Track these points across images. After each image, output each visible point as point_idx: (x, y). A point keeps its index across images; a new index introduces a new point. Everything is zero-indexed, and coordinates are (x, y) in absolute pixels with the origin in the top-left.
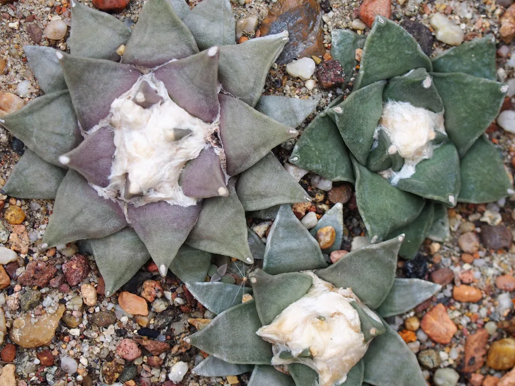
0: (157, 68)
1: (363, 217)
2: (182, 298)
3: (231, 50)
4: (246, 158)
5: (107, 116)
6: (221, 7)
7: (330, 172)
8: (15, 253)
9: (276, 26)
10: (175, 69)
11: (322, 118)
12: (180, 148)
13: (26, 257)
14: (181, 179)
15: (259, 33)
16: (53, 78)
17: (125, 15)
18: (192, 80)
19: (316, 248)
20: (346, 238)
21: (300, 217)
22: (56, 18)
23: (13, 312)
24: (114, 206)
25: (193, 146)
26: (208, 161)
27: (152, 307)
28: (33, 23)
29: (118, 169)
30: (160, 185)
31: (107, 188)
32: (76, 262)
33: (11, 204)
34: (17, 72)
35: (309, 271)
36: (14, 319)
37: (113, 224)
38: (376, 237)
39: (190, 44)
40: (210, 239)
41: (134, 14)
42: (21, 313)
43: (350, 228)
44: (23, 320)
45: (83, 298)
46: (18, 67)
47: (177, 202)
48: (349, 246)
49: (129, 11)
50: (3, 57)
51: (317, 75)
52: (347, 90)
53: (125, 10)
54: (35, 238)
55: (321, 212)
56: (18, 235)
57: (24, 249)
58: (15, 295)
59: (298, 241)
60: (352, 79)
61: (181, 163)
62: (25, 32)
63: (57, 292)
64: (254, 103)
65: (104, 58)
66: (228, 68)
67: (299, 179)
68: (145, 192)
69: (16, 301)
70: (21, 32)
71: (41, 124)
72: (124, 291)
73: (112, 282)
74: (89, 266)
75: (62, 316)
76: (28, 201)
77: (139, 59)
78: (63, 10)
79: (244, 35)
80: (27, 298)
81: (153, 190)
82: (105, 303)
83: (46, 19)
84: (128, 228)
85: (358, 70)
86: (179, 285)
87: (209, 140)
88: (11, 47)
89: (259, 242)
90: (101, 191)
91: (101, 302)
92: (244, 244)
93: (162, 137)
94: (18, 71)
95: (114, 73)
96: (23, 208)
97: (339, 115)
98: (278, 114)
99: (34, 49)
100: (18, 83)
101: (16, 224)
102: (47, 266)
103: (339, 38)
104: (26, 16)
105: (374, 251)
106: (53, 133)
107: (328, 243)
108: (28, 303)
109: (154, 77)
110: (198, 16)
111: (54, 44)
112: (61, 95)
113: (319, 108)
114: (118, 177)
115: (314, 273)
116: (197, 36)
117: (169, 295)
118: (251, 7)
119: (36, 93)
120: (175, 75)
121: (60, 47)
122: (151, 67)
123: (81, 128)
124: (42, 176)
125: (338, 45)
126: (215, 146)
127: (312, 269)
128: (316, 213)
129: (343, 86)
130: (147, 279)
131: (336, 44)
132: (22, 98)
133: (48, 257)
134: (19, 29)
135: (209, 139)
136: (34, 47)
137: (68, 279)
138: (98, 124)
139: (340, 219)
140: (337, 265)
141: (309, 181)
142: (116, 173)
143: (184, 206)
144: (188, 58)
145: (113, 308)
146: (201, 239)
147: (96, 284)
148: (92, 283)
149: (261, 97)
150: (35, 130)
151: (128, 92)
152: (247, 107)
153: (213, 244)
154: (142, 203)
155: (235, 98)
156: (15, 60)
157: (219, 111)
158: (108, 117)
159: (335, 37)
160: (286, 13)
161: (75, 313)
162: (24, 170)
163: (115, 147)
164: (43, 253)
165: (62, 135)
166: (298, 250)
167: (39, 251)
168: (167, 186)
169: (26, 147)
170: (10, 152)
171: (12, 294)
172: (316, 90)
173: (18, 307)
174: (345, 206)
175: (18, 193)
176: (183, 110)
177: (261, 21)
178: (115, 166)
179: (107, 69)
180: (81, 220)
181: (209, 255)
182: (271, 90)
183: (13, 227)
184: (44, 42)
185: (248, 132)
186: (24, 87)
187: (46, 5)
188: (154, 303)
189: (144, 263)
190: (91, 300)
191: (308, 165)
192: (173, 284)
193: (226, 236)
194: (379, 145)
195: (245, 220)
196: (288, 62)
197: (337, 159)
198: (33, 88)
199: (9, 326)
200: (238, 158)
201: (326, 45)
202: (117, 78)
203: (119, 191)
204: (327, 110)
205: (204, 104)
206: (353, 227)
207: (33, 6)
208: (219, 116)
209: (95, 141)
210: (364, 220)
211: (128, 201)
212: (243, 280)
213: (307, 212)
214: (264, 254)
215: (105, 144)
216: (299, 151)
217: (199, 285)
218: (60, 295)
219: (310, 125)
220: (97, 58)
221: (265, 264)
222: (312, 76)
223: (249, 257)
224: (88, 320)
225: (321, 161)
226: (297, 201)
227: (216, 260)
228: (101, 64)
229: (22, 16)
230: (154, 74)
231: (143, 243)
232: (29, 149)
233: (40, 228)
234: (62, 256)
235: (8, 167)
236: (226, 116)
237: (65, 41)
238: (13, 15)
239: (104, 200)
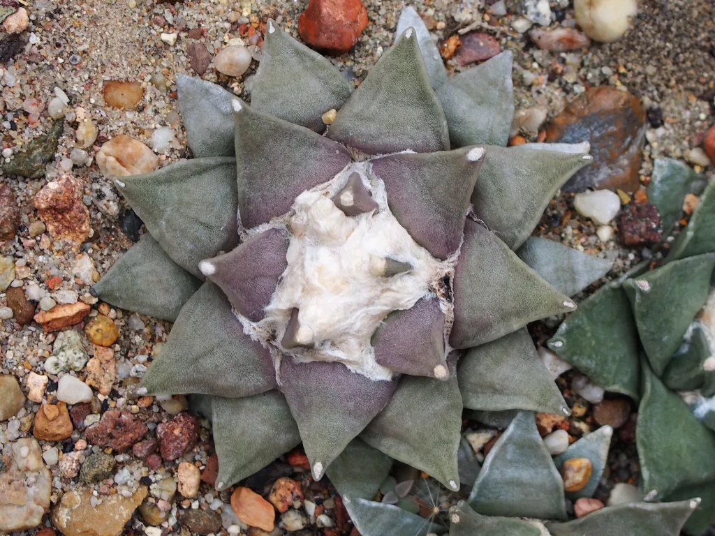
0: (379, 156)
1: (641, 456)
2: (330, 516)
3: (499, 154)
4: (485, 327)
5: (285, 212)
6: (497, 85)
7: (605, 375)
8: (90, 389)
9: (573, 130)
10: (408, 165)
11: (614, 290)
12: (388, 290)
13: (106, 400)
14: (377, 337)
15: (544, 136)
16: (213, 134)
17: (345, 62)
18: (430, 189)
19: (557, 489)
20: (604, 482)
21: (544, 433)
22: (237, 42)
23: (65, 480)
24: (262, 352)
25: (408, 291)
26: (427, 319)
27: (281, 520)
28: (199, 42)
29: (283, 300)
30: (342, 338)
31: (259, 323)
32: (181, 425)
33: (100, 313)
34: (156, 112)
35: (538, 520)
36: (64, 492)
37: (255, 380)
38: (654, 492)
39: (438, 132)
40: (400, 438)
41: (358, 63)
42: (78, 484)
43: (614, 467)
44: (79, 497)
45: (177, 483)
46: (160, 104)
47: (363, 370)
48: (606, 495)
49: (352, 58)
50: (140, 84)
51: (620, 221)
52: (659, 255)
53: (346, 54)
54: (126, 374)
55: (576, 433)
56: (101, 363)
57: (106, 388)
58: (74, 455)
59: (532, 472)
60: (670, 239)
61: (383, 313)
62: (183, 52)
63: (141, 464)
64: (517, 245)
65: (301, 123)
66: (489, 182)
67: (556, 375)
68: (317, 344)
69: (74, 464)
70: (177, 51)
71: (180, 202)
72: (245, 486)
73: (230, 469)
74: (199, 435)
75: (140, 503)
76: (127, 313)
77: (355, 137)
78: (250, 31)
79: (520, 134)
80: (92, 465)
81: (329, 343)
82: (209, 497)
83: (220, 39)
84: (275, 392)
85: (682, 227)
86: (329, 496)
87: (434, 287)
88: (157, 70)
89: (472, 458)
90: (249, 327)
91: (204, 494)
92: (450, 458)
93: (365, 267)
94: (160, 111)
95: (311, 150)
96: (117, 322)
97: (642, 292)
98: (548, 269)
99: (193, 82)
100: (155, 128)
101: (102, 346)
102: (134, 420)
103: (666, 172)
104: (191, 28)
105: (646, 514)
106: (196, 221)
107: (578, 484)
108: (94, 472)
109: (371, 170)
110: (459, 90)
111: (224, 81)
112: (222, 164)
113: (612, 275)
114: (280, 311)
115: (546, 525)
116: (451, 120)
117: (311, 507)
118: (539, 92)
119: (180, 151)
120: (406, 175)
121: (233, 89)
122: (370, 154)
123: (239, 222)
124: (160, 281)
125: (662, 181)
126: (442, 299)
127: (542, 518)
128: (569, 432)
129: (655, 247)
130: (284, 475)
131: (658, 179)
132: (157, 154)
133: (140, 408)
134: (175, 46)
135: (435, 284)
136: (192, 79)
137: (162, 448)
138: (268, 222)
139: (603, 451)
140: (584, 522)
141: (569, 381)
142: (279, 303)
143: (371, 379)
144: (433, 154)
145: (220, 508)
146: (385, 434)
147: (203, 465)
148: (197, 463)
149: (529, 238)
150: (168, 209)
151: (326, 184)
152: (504, 249)
153: (403, 447)
154: (307, 359)
155: (490, 230)
156: (158, 92)
157: (460, 246)
158: (287, 216)
159: (660, 169)
160: (593, 115)
161: (161, 504)
162: (135, 265)
163: (286, 264)
164: (134, 400)
165: (208, 227)
166: (530, 485)
167: (128, 395)
168: (353, 342)
169: (145, 231)
170: (116, 232)
171: (70, 452)
172: (612, 244)
173: (75, 475)
174: (616, 432)
175: (116, 299)
176: (404, 231)
177: (551, 118)
178: (279, 294)
179: (303, 141)
180: (207, 363)
181: (389, 461)
182: (543, 229)
183: (96, 349)
184: (211, 75)
185: (499, 288)
186: (163, 138)
187: (225, 18)
188: (286, 514)
189: (286, 450)
190: (190, 488)
191: (575, 358)
192: (320, 492)
193: (426, 439)
194: (690, 351)
195: (460, 421)
196: (578, 191)
197: (620, 358)
198: (177, 143)
199: (54, 501)
200: (473, 323)
201: (643, 178)
202: (314, 159)
203: (274, 331)
204: (623, 279)
205: (440, 228)
206: (619, 468)
207: (205, 15)
208: (458, 252)
209: (258, 248)
210: (643, 461)
211: (285, 350)
212: (433, 511)
213: (555, 428)
214: (476, 480)
215: (273, 255)
216: (567, 333)
217: (363, 505)
218: (144, 470)
219: (592, 297)
220: (289, 121)
221: (473, 495)
222: (611, 221)
223: (454, 479)
224: (178, 517)
225: (597, 357)
226: (547, 410)
227: (398, 470)
228: (295, 131)
229: (184, 26)
230: (371, 165)
231: (294, 421)
232: (150, 235)
233: (135, 358)
234: (161, 410)
235: (109, 255)
236: (470, 256)
237: (241, 81)
238: (171, 22)
239: (251, 341)
